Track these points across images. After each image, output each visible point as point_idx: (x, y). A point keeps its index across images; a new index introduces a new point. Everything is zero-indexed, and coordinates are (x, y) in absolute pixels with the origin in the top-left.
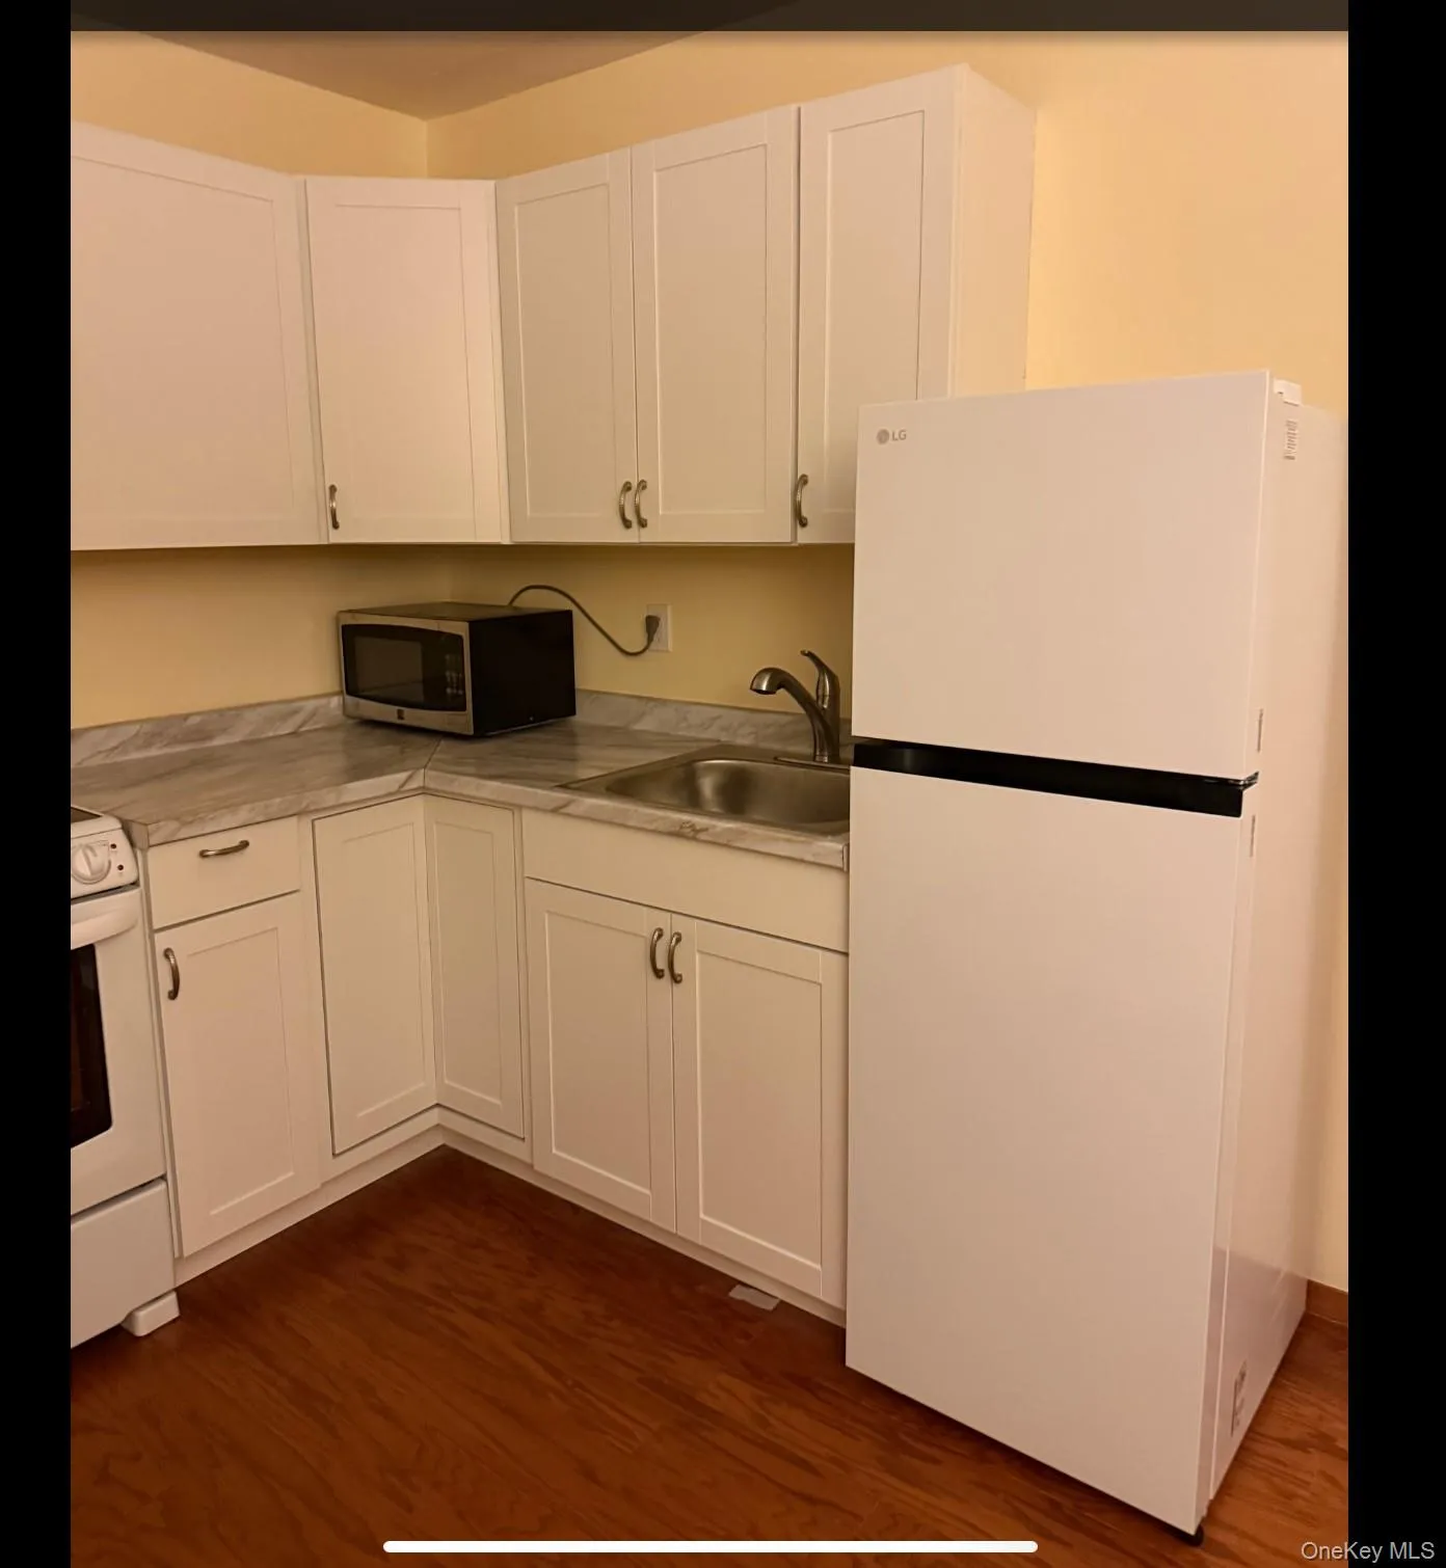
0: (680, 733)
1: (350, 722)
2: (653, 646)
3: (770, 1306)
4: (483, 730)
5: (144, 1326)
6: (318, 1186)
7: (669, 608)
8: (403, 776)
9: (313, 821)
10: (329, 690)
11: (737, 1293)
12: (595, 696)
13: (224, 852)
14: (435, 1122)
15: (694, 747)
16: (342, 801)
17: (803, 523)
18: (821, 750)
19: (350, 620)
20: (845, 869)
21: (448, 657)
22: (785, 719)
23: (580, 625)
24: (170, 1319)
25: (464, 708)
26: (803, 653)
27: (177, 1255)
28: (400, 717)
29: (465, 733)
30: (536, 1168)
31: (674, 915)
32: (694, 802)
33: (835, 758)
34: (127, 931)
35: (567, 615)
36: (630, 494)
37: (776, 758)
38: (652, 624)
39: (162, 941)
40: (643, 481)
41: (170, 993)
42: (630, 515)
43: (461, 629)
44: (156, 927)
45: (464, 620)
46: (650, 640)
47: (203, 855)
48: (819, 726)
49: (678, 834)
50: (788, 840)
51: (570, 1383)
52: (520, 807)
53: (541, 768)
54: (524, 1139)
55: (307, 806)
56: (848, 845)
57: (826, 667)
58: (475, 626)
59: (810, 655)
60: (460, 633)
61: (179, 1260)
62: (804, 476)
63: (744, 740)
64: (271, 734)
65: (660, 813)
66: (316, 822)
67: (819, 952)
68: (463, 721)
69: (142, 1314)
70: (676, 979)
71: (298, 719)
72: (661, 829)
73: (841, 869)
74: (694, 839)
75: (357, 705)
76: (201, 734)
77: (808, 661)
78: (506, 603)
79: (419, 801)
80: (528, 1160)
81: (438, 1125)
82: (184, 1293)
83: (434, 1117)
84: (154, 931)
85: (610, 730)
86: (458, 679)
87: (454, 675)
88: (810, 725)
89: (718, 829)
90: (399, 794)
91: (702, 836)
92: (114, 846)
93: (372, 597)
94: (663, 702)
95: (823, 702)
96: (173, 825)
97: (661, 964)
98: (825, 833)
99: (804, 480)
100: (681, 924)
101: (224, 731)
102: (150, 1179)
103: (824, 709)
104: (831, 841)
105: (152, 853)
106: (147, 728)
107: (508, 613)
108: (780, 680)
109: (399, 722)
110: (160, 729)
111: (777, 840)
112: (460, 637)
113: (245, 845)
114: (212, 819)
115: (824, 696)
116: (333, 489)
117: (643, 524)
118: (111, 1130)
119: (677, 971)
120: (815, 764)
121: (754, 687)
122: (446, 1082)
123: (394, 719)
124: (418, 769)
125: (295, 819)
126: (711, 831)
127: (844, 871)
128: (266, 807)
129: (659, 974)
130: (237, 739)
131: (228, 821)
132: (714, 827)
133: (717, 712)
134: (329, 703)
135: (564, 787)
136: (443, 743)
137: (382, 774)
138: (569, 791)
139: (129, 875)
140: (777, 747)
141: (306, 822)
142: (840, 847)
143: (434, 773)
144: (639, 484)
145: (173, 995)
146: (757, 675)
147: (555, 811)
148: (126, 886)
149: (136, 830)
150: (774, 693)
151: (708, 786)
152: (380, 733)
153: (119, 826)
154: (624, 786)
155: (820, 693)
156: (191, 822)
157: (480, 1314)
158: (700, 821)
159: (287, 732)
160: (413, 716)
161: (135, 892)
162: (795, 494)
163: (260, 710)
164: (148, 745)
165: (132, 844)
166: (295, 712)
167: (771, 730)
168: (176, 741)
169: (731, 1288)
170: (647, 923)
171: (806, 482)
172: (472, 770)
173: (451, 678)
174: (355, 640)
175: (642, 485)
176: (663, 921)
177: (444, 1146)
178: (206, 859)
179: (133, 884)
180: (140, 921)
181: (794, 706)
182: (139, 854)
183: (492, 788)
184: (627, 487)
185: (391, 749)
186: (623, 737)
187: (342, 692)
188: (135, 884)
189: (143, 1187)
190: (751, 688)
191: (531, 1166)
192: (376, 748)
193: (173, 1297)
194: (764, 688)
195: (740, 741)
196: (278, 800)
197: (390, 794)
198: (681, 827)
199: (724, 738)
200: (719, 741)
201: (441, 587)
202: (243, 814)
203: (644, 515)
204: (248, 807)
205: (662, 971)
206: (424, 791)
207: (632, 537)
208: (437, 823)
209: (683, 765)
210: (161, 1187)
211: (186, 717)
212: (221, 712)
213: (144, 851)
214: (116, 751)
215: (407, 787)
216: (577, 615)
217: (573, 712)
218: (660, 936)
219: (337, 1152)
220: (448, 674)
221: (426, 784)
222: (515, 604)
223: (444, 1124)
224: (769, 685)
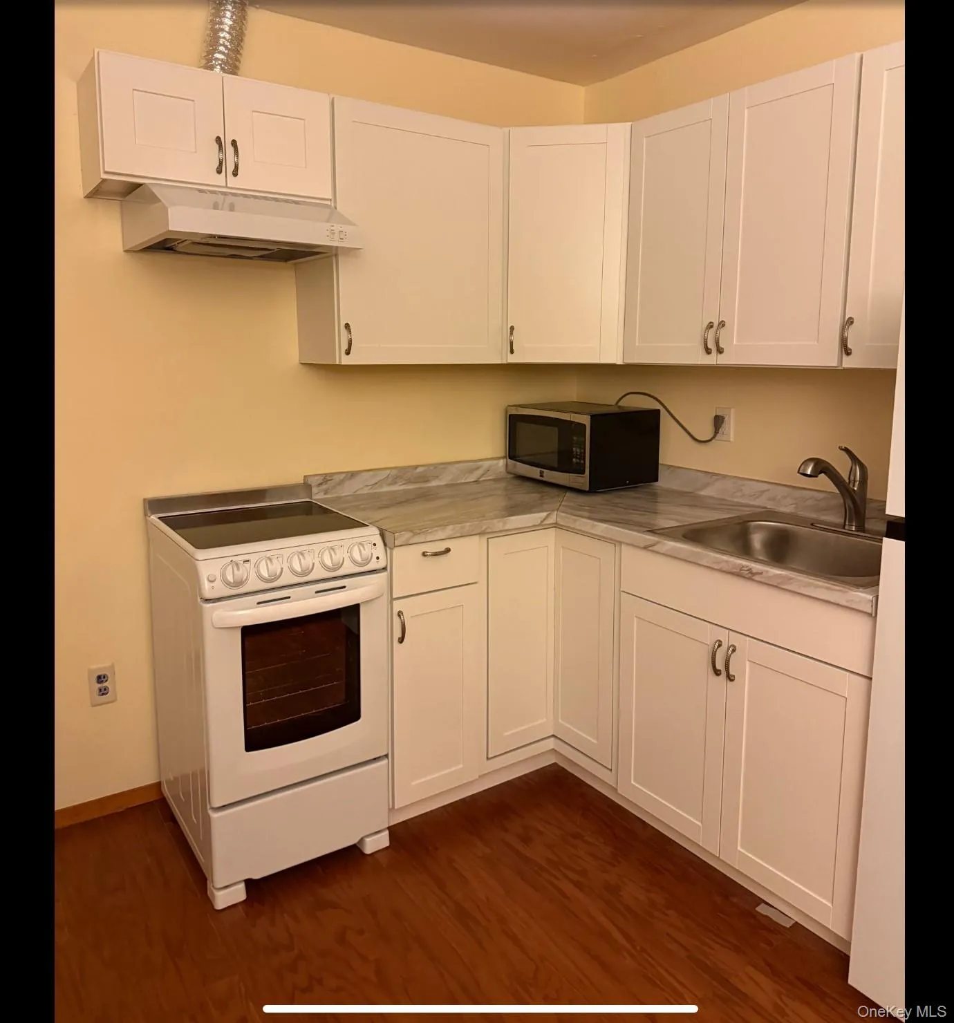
0: (736, 500)
1: (512, 476)
2: (718, 436)
3: (788, 924)
4: (596, 487)
5: (370, 847)
6: (477, 777)
7: (732, 410)
8: (545, 514)
9: (488, 538)
10: (499, 455)
11: (761, 909)
12: (672, 469)
13: (436, 554)
14: (552, 747)
15: (747, 511)
16: (506, 528)
17: (848, 353)
18: (850, 521)
19: (514, 412)
20: (873, 615)
21: (575, 438)
22: (821, 495)
23: (665, 420)
24: (384, 846)
25: (583, 472)
26: (841, 448)
27: (391, 807)
28: (541, 476)
29: (583, 489)
30: (619, 791)
31: (731, 632)
32: (745, 550)
33: (860, 528)
34: (379, 597)
35: (656, 414)
36: (712, 331)
37: (812, 524)
38: (718, 422)
39: (398, 606)
40: (722, 321)
41: (399, 638)
42: (711, 345)
43: (585, 420)
44: (394, 596)
45: (587, 414)
46: (716, 432)
47: (424, 554)
48: (849, 502)
49: (738, 574)
50: (828, 588)
51: (638, 948)
52: (621, 543)
53: (636, 517)
54: (611, 770)
55: (486, 529)
56: (877, 597)
57: (858, 459)
58: (594, 417)
59: (847, 450)
60: (584, 423)
61: (392, 810)
62: (850, 318)
63: (787, 509)
64: (463, 481)
65: (725, 558)
66: (490, 540)
67: (848, 673)
68: (583, 481)
69: (368, 840)
70: (730, 678)
71: (480, 472)
72: (724, 569)
73: (870, 615)
74: (750, 579)
75: (515, 466)
76: (424, 478)
77: (844, 453)
78: (614, 403)
79: (552, 532)
80: (614, 786)
81: (553, 749)
82: (392, 830)
83: (551, 744)
84: (392, 599)
85: (682, 494)
86: (581, 453)
87: (578, 450)
88: (842, 501)
89: (770, 574)
90: (541, 526)
91: (757, 578)
92: (375, 545)
93: (527, 397)
94: (725, 477)
95: (854, 486)
96: (408, 535)
97: (720, 665)
98: (858, 586)
99: (851, 321)
100: (735, 640)
101: (437, 477)
102: (378, 756)
103: (854, 490)
104: (861, 592)
105: (396, 551)
106: (394, 472)
107: (616, 410)
108: (822, 467)
109: (541, 478)
110: (402, 474)
111: (817, 587)
112: (585, 425)
113: (448, 550)
114: (430, 533)
115: (855, 481)
116: (512, 328)
117: (720, 351)
118: (359, 721)
119: (731, 672)
120: (844, 531)
121: (801, 471)
122: (560, 721)
123: (538, 477)
124: (553, 510)
125: (477, 537)
126: (764, 574)
127: (873, 616)
128: (462, 528)
129: (717, 672)
130: (443, 483)
131: (441, 534)
132: (767, 572)
133: (766, 486)
134: (497, 464)
135: (653, 532)
136: (568, 494)
137: (531, 512)
138: (656, 535)
139: (382, 564)
140: (813, 515)
141: (484, 539)
142: (870, 597)
143: (563, 514)
144: (719, 324)
145: (401, 640)
146: (805, 461)
147: (645, 548)
148: (380, 570)
149: (387, 535)
150: (817, 477)
151: (757, 540)
152: (528, 484)
153: (379, 533)
154: (695, 535)
155: (852, 478)
156: (420, 534)
157: (577, 885)
158: (756, 567)
159: (473, 480)
160: (550, 476)
161: (384, 575)
162: (843, 329)
163: (457, 465)
164: (394, 483)
165: (385, 544)
166: (478, 468)
167: (810, 502)
168: (409, 482)
169: (758, 905)
170: (710, 636)
171: (852, 323)
172: (586, 514)
173: (577, 452)
174: (516, 424)
175: (722, 324)
176: (723, 635)
177: (555, 764)
178: (426, 558)
179: (383, 569)
180: (386, 592)
181: (833, 488)
182: (388, 551)
183: (601, 528)
184: (711, 326)
185: (536, 496)
186: (692, 500)
187: (505, 457)
188: (385, 569)
189: (375, 759)
190: (798, 472)
191: (615, 790)
192: (526, 495)
193: (387, 832)
194: (809, 472)
195: (782, 509)
196: (468, 524)
197: (535, 526)
198: (741, 570)
199: (770, 505)
200: (766, 508)
201: (571, 391)
202: (449, 531)
203: (721, 345)
204: (451, 527)
205: (720, 671)
206: (556, 526)
207: (713, 360)
208: (563, 547)
209: (739, 524)
210: (384, 762)
211: (416, 467)
212: (436, 466)
213: (391, 549)
214: (377, 485)
215: (545, 522)
216: (663, 413)
217: (656, 480)
218: (720, 646)
219: (490, 756)
220: (574, 449)
221: (558, 522)
222: (620, 404)
223: (556, 749)
224: (812, 471)
